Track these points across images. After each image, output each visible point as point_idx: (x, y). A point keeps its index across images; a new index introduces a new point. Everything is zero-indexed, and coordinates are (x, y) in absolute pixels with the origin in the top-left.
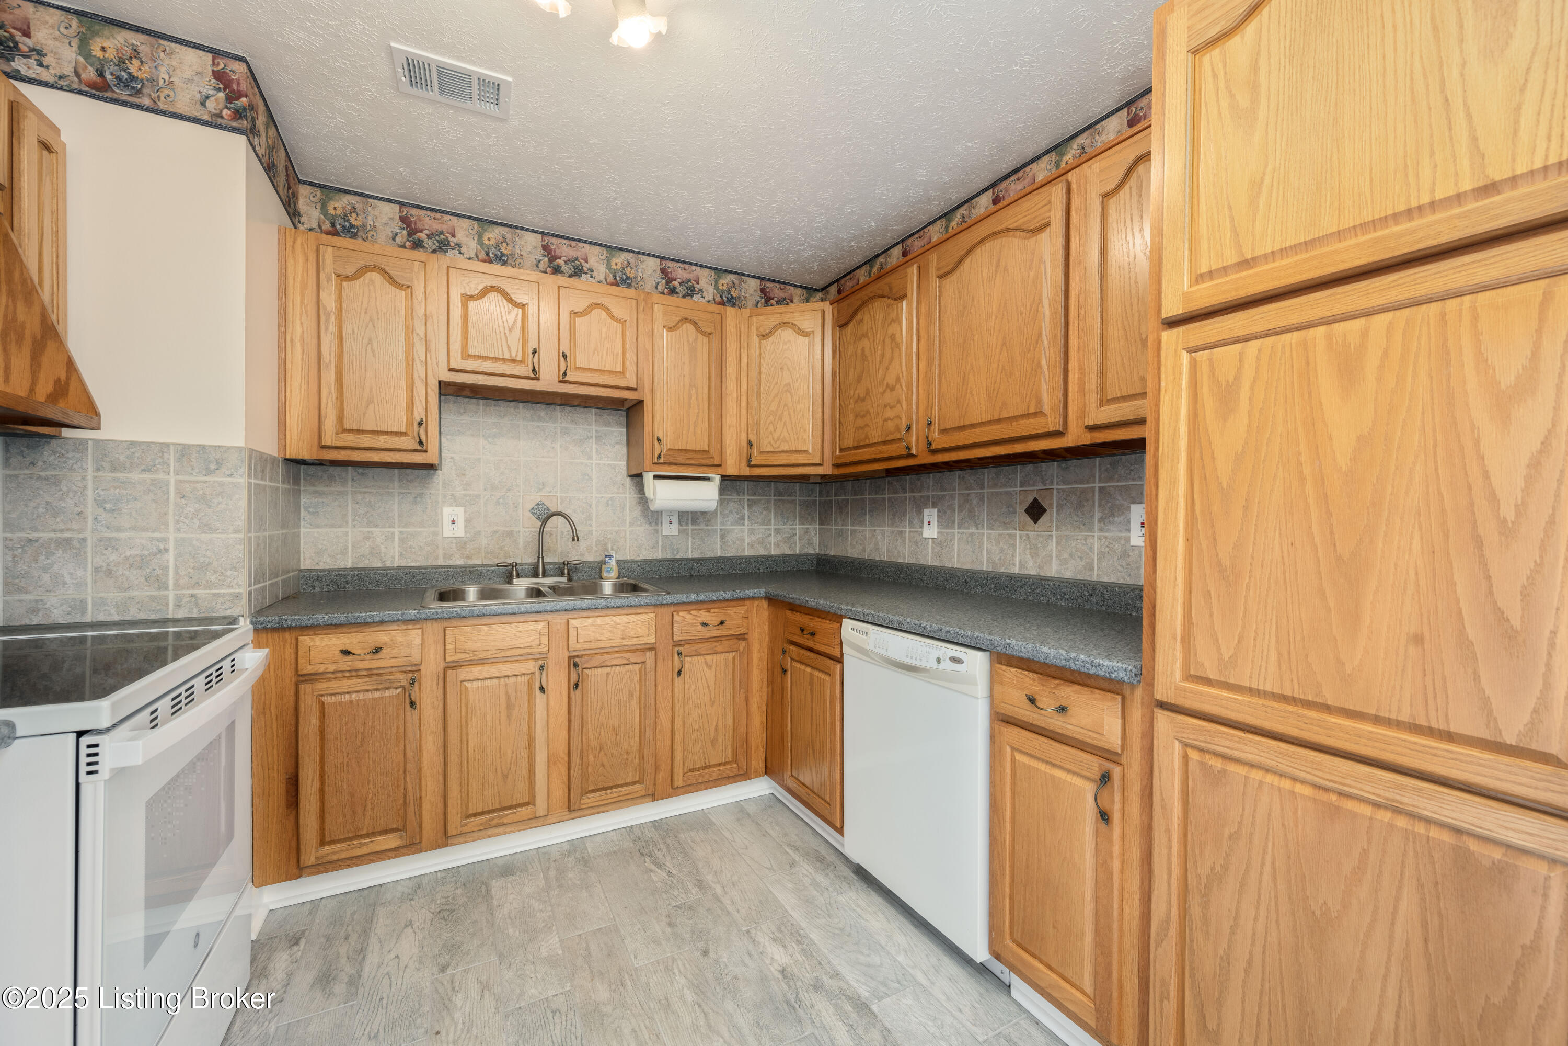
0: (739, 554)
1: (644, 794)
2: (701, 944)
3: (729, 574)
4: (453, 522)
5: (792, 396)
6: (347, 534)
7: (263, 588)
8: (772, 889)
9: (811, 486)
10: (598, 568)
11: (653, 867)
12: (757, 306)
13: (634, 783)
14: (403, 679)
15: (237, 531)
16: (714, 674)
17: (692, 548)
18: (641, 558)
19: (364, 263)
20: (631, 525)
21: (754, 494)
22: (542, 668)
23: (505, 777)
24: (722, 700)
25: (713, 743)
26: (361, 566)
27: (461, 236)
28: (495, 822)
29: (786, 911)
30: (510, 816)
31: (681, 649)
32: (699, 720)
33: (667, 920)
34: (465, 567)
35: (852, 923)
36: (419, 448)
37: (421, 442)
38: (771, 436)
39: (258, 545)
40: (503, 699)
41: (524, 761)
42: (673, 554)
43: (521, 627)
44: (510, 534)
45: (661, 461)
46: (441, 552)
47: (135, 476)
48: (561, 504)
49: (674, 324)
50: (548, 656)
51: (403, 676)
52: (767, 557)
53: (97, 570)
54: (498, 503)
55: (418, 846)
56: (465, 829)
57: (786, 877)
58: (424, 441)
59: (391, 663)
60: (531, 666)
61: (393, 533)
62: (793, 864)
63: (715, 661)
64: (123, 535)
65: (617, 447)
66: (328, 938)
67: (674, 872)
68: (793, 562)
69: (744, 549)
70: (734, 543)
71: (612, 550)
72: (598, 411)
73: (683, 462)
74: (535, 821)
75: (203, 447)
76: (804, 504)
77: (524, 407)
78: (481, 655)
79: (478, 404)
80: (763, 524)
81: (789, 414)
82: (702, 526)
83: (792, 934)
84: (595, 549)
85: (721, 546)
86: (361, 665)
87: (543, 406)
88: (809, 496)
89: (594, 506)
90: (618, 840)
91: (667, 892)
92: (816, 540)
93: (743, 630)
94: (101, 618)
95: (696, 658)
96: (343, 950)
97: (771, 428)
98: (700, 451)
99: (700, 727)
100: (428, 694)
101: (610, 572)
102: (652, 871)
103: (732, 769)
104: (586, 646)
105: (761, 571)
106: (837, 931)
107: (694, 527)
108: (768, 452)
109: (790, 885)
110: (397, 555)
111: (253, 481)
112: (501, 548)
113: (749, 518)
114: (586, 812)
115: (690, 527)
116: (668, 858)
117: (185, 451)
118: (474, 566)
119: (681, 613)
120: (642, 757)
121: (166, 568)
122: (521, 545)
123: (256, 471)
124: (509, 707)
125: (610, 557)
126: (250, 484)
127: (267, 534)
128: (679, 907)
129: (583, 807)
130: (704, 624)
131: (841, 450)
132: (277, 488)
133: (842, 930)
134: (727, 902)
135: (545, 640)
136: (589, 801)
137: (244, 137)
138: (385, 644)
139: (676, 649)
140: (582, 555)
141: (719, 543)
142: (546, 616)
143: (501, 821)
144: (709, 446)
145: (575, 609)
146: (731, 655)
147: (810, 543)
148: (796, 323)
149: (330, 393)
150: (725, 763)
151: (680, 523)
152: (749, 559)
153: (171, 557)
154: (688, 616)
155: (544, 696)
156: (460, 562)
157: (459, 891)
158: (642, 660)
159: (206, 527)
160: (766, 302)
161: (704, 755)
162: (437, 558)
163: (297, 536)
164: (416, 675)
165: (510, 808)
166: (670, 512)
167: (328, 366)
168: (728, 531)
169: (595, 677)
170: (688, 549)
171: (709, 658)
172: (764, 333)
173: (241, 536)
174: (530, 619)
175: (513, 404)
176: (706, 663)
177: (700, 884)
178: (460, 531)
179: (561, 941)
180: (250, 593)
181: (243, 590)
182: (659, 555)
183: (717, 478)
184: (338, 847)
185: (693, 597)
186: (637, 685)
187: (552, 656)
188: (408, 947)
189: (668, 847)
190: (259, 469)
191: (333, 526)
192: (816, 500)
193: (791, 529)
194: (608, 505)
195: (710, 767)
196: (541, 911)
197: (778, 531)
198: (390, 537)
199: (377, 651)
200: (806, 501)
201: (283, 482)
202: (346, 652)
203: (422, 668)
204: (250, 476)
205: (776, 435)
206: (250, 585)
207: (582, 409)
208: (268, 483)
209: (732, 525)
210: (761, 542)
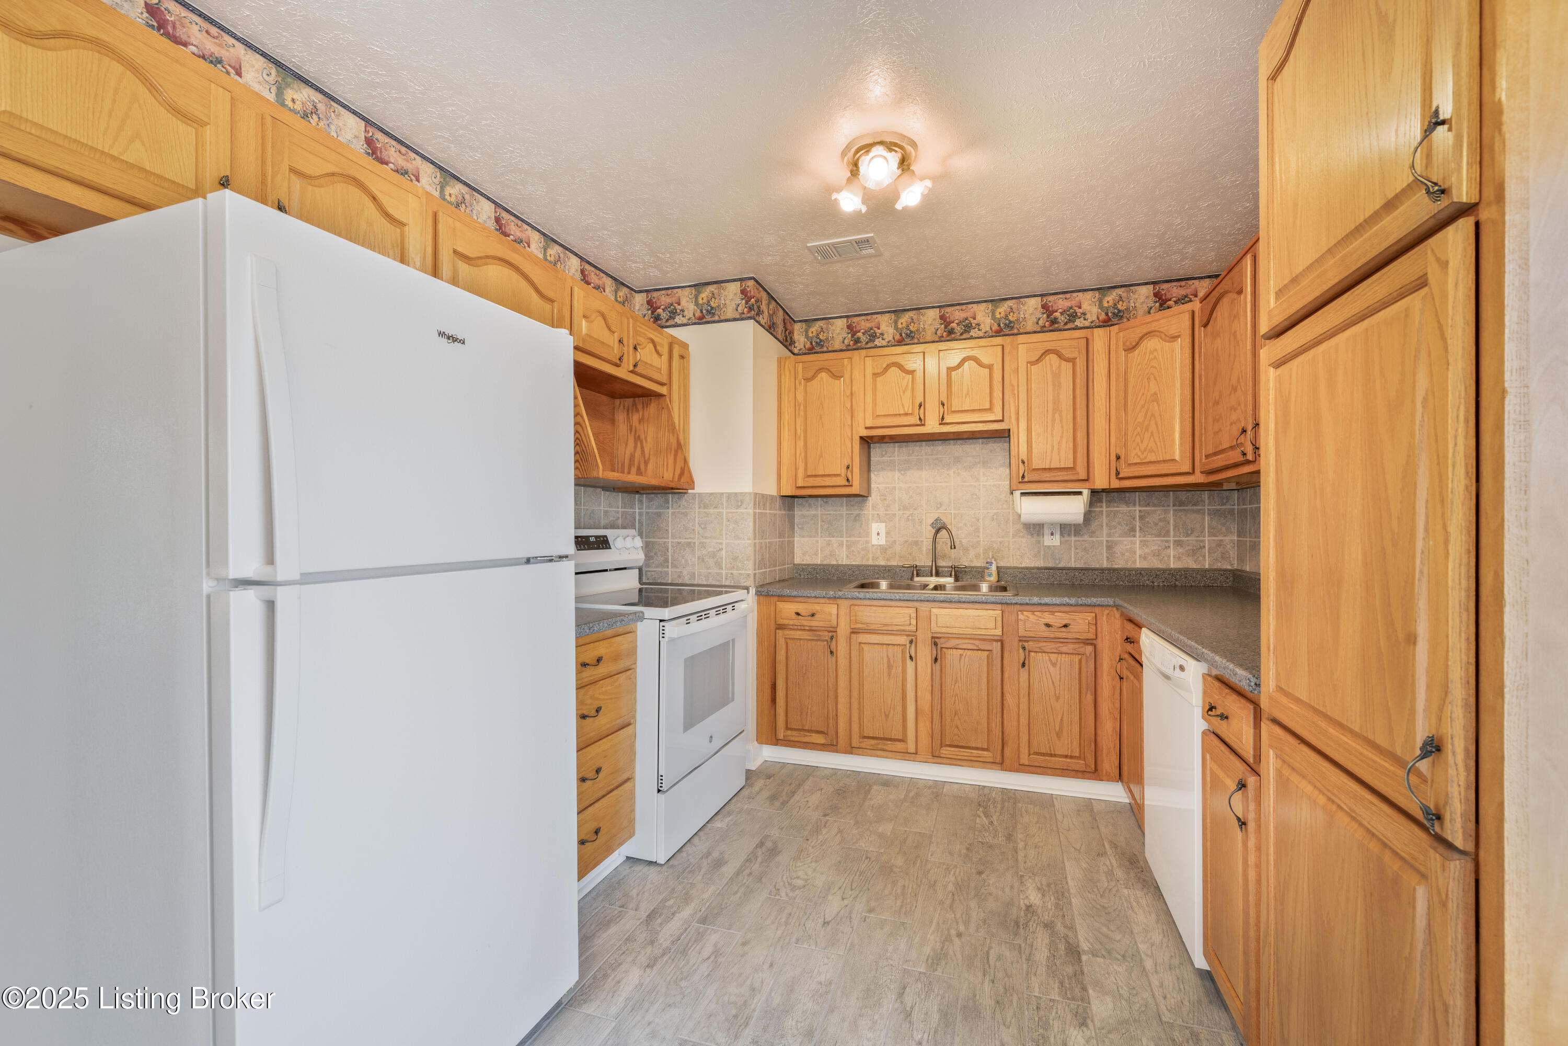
0: (1130, 565)
1: (992, 761)
2: (981, 868)
3: (1116, 585)
4: (878, 534)
5: (1159, 406)
6: (817, 542)
7: (765, 573)
8: (1067, 864)
9: (1225, 494)
10: (980, 573)
11: (982, 815)
12: (1149, 313)
13: (983, 749)
14: (827, 635)
15: (749, 539)
16: (1058, 672)
17: (1075, 558)
18: (1023, 565)
19: (817, 368)
20: (1014, 536)
21: (1148, 505)
22: (911, 642)
23: (887, 716)
24: (1066, 697)
25: (1059, 735)
26: (825, 563)
27: (883, 327)
28: (880, 747)
29: (1066, 878)
30: (890, 746)
31: (1026, 644)
32: (1044, 711)
33: (968, 846)
34: (885, 566)
35: (1119, 908)
36: (847, 484)
37: (848, 480)
38: (1138, 448)
39: (761, 547)
40: (885, 660)
41: (899, 709)
42: (1055, 563)
43: (898, 610)
44: (916, 543)
45: (1026, 479)
46: (870, 555)
47: (712, 510)
48: (954, 519)
49: (1037, 358)
50: (917, 634)
51: (826, 633)
52: (1164, 571)
53: (699, 558)
54: (908, 519)
55: (835, 747)
56: (862, 745)
57: (1087, 860)
58: (850, 479)
59: (821, 624)
60: (903, 640)
61: (843, 542)
62: (1102, 854)
63: (1059, 659)
64: (707, 541)
65: (1001, 469)
66: (783, 781)
67: (995, 823)
68: (1199, 577)
69: (1136, 560)
70: (1123, 554)
71: (993, 557)
72: (984, 440)
73: (1047, 479)
74: (906, 755)
75: (736, 494)
76: (1214, 513)
77: (926, 445)
78: (872, 627)
79: (894, 447)
80: (1159, 535)
81: (1156, 424)
82: (1086, 537)
83: (1057, 892)
84: (982, 556)
85: (1108, 558)
86: (805, 623)
87: (940, 442)
88: (1223, 504)
89: (981, 520)
90: (969, 791)
91: (980, 831)
92: (1233, 554)
93: (1092, 636)
94: (700, 582)
95: (1040, 654)
96: (786, 789)
97: (1138, 440)
98: (1065, 468)
99: (1044, 717)
100: (842, 647)
101: (990, 575)
102: (979, 817)
103: (1079, 764)
104: (944, 630)
105: (1156, 584)
106: (1098, 907)
107: (1077, 539)
108: (1136, 464)
109: (1085, 866)
110: (845, 556)
111: (757, 511)
112: (910, 554)
113: (1141, 529)
114: (945, 761)
115: (1073, 538)
116: (997, 814)
117: (729, 495)
118: (890, 566)
119: (1025, 613)
120: (989, 730)
121: (722, 558)
122: (924, 552)
123: (759, 505)
124: (890, 667)
125: (991, 563)
126: (755, 513)
127: (767, 541)
128: (982, 843)
129: (942, 755)
130: (1048, 625)
131: (1207, 457)
132: (775, 515)
133: (1104, 908)
134: (1021, 854)
135: (914, 622)
136: (947, 752)
137: (752, 321)
138: (817, 611)
139: (1021, 644)
140: (971, 561)
141: (1105, 554)
142: (916, 604)
143: (884, 747)
144: (1075, 462)
145: (935, 601)
146: (1077, 658)
147: (1224, 556)
148: (1161, 330)
149: (800, 454)
150: (1071, 757)
151: (1062, 534)
152: (1140, 572)
153: (724, 552)
154: (1032, 618)
155: (913, 663)
156: (883, 563)
157: (854, 784)
158: (990, 648)
159: (737, 537)
160: (1161, 305)
161: (1049, 743)
162: (868, 560)
163: (791, 544)
164: (834, 634)
165: (890, 740)
166: (1052, 524)
167: (800, 437)
168: (1116, 543)
169: (951, 656)
170: (1071, 558)
171: (1053, 656)
172: (1130, 346)
173: (750, 542)
174: (904, 605)
175: (918, 444)
176: (1050, 660)
177: (1009, 837)
178: (882, 541)
179: (893, 829)
180: (755, 574)
181: (751, 572)
182: (1040, 563)
183: (1086, 492)
184: (794, 733)
185: (1036, 600)
186: (986, 669)
187: (919, 633)
188: (815, 799)
189: (1002, 808)
190: (761, 504)
191: (811, 537)
192: (1234, 509)
193: (1197, 541)
194: (993, 519)
195: (1055, 756)
196: (892, 810)
197: (1178, 543)
198: (841, 545)
199: (813, 615)
200: (1218, 510)
201: (780, 510)
202: (798, 614)
203: (838, 630)
204: (755, 508)
205: (1143, 447)
206: (755, 570)
207: (971, 441)
208: (768, 511)
209: (1120, 536)
210: (1157, 554)
